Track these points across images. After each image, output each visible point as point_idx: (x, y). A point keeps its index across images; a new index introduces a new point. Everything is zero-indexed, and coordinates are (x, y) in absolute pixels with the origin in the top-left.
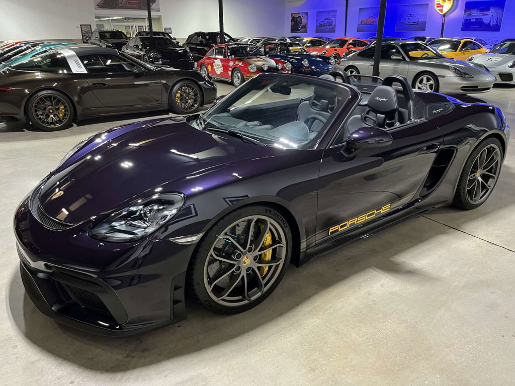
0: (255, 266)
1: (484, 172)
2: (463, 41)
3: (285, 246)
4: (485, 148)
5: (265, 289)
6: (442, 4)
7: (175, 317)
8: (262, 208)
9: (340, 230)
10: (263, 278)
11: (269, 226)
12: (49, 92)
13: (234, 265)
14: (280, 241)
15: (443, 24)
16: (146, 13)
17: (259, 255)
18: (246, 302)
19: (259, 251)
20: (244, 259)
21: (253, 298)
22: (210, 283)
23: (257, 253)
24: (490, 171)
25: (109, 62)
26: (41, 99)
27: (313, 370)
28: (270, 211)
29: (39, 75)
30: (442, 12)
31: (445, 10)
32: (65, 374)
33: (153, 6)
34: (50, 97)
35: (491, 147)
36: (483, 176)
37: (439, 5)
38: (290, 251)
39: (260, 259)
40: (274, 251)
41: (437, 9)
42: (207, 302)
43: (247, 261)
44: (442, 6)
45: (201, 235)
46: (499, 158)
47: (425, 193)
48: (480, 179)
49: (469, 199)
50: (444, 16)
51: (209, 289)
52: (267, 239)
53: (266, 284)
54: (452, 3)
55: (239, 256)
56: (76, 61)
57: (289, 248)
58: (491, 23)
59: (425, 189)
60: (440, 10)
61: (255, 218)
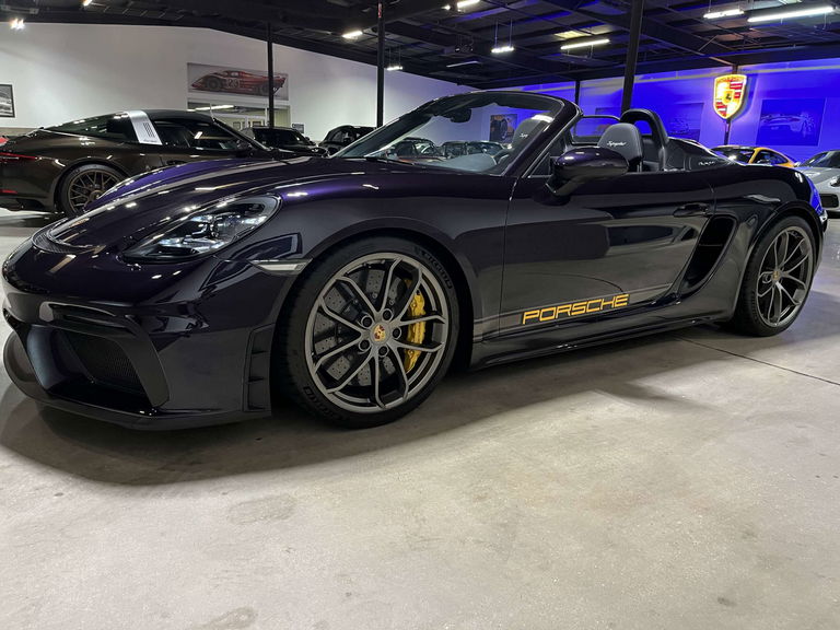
0: (394, 345)
1: (786, 274)
2: (757, 150)
3: (446, 322)
4: (785, 231)
5: (410, 394)
6: (725, 103)
7: (250, 407)
8: (409, 245)
9: (541, 319)
10: (409, 376)
11: (421, 281)
12: (98, 166)
13: (358, 334)
14: (439, 312)
15: (727, 134)
16: (266, 101)
17: (402, 327)
18: (376, 409)
19: (403, 320)
20: (376, 329)
21: (389, 405)
22: (315, 360)
23: (397, 323)
24: (796, 273)
25: (198, 136)
26: (84, 178)
27: (480, 498)
28: (424, 253)
29: (85, 141)
30: (725, 115)
31: (731, 111)
32: (50, 484)
33: (279, 92)
34: (99, 175)
35: (795, 232)
36: (784, 282)
37: (720, 105)
38: (455, 332)
39: (403, 334)
40: (429, 325)
41: (717, 111)
42: (308, 391)
43: (380, 334)
44: (725, 107)
45: (304, 264)
46: (810, 254)
47: (686, 288)
48: (780, 287)
49: (761, 315)
50: (728, 121)
51: (313, 369)
52: (417, 303)
53: (411, 387)
54: (740, 103)
55: (368, 323)
56: (146, 126)
57: (454, 327)
58: (804, 133)
59: (687, 284)
60: (721, 112)
61: (397, 258)
